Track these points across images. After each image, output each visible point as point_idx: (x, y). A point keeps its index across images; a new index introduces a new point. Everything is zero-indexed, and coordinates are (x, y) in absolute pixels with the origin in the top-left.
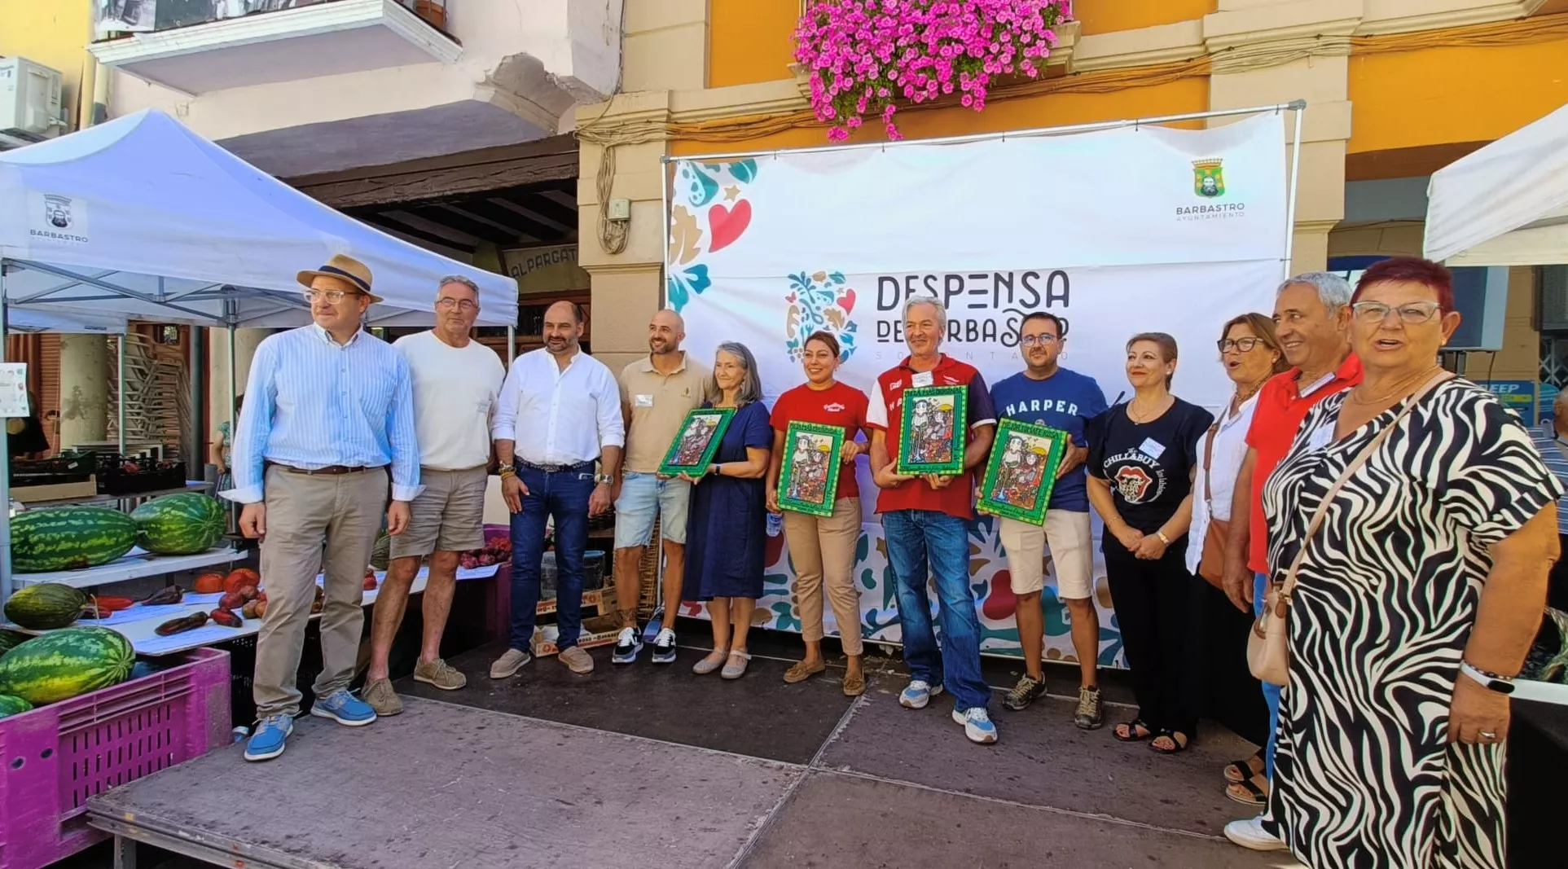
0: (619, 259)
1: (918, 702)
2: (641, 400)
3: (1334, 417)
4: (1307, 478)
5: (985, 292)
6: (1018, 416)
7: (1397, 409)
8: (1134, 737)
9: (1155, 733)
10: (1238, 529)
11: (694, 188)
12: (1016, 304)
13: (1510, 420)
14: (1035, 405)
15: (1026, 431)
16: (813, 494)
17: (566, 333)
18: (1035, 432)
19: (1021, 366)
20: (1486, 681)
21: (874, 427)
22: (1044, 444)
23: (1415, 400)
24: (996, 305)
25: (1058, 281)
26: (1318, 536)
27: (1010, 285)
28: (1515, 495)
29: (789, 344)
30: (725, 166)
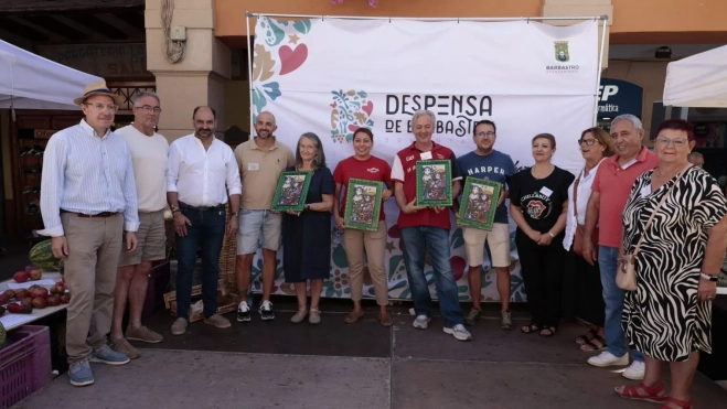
0: (178, 67)
1: (424, 326)
2: (251, 167)
3: (649, 183)
4: (643, 209)
5: (447, 106)
6: (475, 175)
7: (675, 179)
8: (531, 331)
9: (540, 328)
10: (589, 228)
11: (269, 34)
12: (464, 113)
13: (714, 183)
14: (483, 169)
15: (480, 183)
16: (366, 219)
17: (211, 126)
18: (485, 183)
19: (474, 148)
20: (709, 278)
21: (394, 181)
22: (491, 189)
23: (681, 175)
24: (453, 113)
25: (486, 101)
26: (649, 231)
27: (460, 103)
28: (716, 210)
29: (333, 132)
30: (291, 23)
